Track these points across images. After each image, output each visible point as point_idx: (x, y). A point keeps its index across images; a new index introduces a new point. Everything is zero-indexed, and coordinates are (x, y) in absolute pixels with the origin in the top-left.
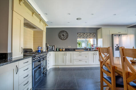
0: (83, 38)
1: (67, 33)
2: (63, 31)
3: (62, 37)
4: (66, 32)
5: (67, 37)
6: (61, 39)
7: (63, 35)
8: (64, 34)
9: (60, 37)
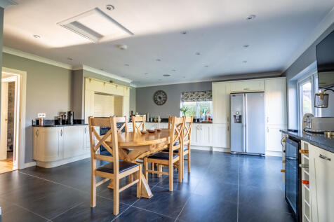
0: (192, 100)
1: (165, 94)
2: (160, 91)
3: (159, 100)
4: (164, 92)
5: (165, 101)
6: (157, 104)
7: (160, 98)
8: (162, 96)
9: (155, 101)
